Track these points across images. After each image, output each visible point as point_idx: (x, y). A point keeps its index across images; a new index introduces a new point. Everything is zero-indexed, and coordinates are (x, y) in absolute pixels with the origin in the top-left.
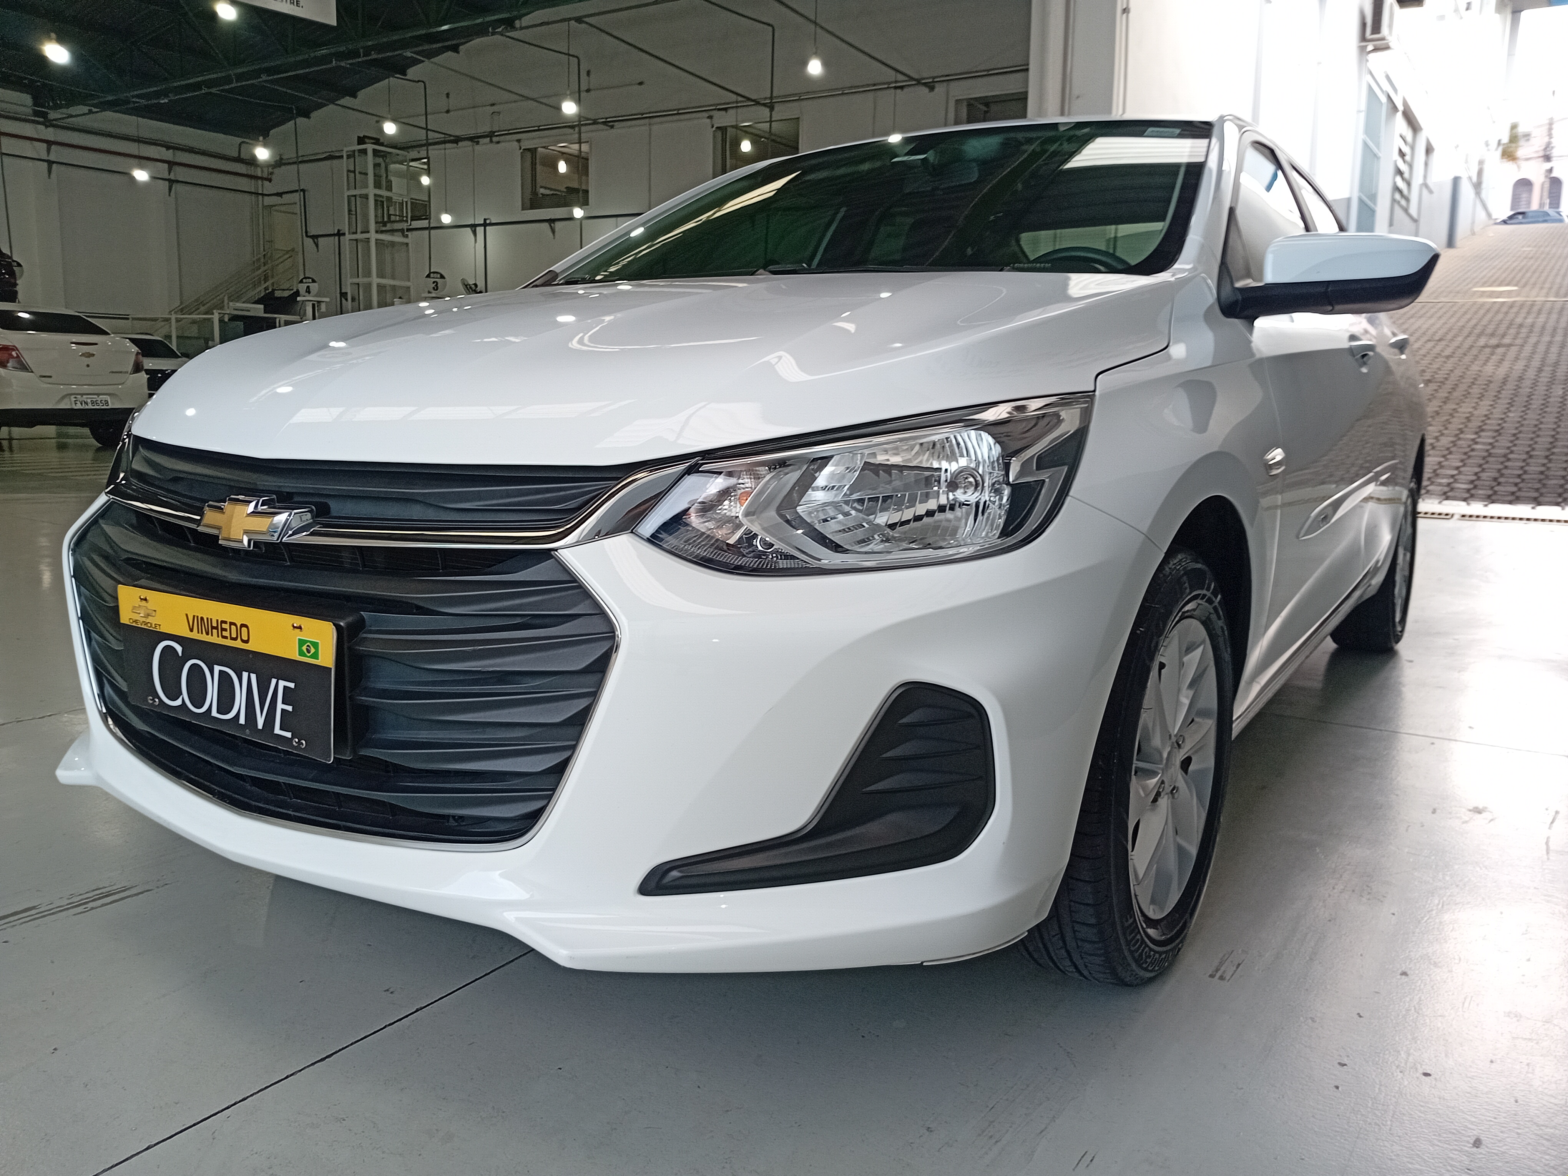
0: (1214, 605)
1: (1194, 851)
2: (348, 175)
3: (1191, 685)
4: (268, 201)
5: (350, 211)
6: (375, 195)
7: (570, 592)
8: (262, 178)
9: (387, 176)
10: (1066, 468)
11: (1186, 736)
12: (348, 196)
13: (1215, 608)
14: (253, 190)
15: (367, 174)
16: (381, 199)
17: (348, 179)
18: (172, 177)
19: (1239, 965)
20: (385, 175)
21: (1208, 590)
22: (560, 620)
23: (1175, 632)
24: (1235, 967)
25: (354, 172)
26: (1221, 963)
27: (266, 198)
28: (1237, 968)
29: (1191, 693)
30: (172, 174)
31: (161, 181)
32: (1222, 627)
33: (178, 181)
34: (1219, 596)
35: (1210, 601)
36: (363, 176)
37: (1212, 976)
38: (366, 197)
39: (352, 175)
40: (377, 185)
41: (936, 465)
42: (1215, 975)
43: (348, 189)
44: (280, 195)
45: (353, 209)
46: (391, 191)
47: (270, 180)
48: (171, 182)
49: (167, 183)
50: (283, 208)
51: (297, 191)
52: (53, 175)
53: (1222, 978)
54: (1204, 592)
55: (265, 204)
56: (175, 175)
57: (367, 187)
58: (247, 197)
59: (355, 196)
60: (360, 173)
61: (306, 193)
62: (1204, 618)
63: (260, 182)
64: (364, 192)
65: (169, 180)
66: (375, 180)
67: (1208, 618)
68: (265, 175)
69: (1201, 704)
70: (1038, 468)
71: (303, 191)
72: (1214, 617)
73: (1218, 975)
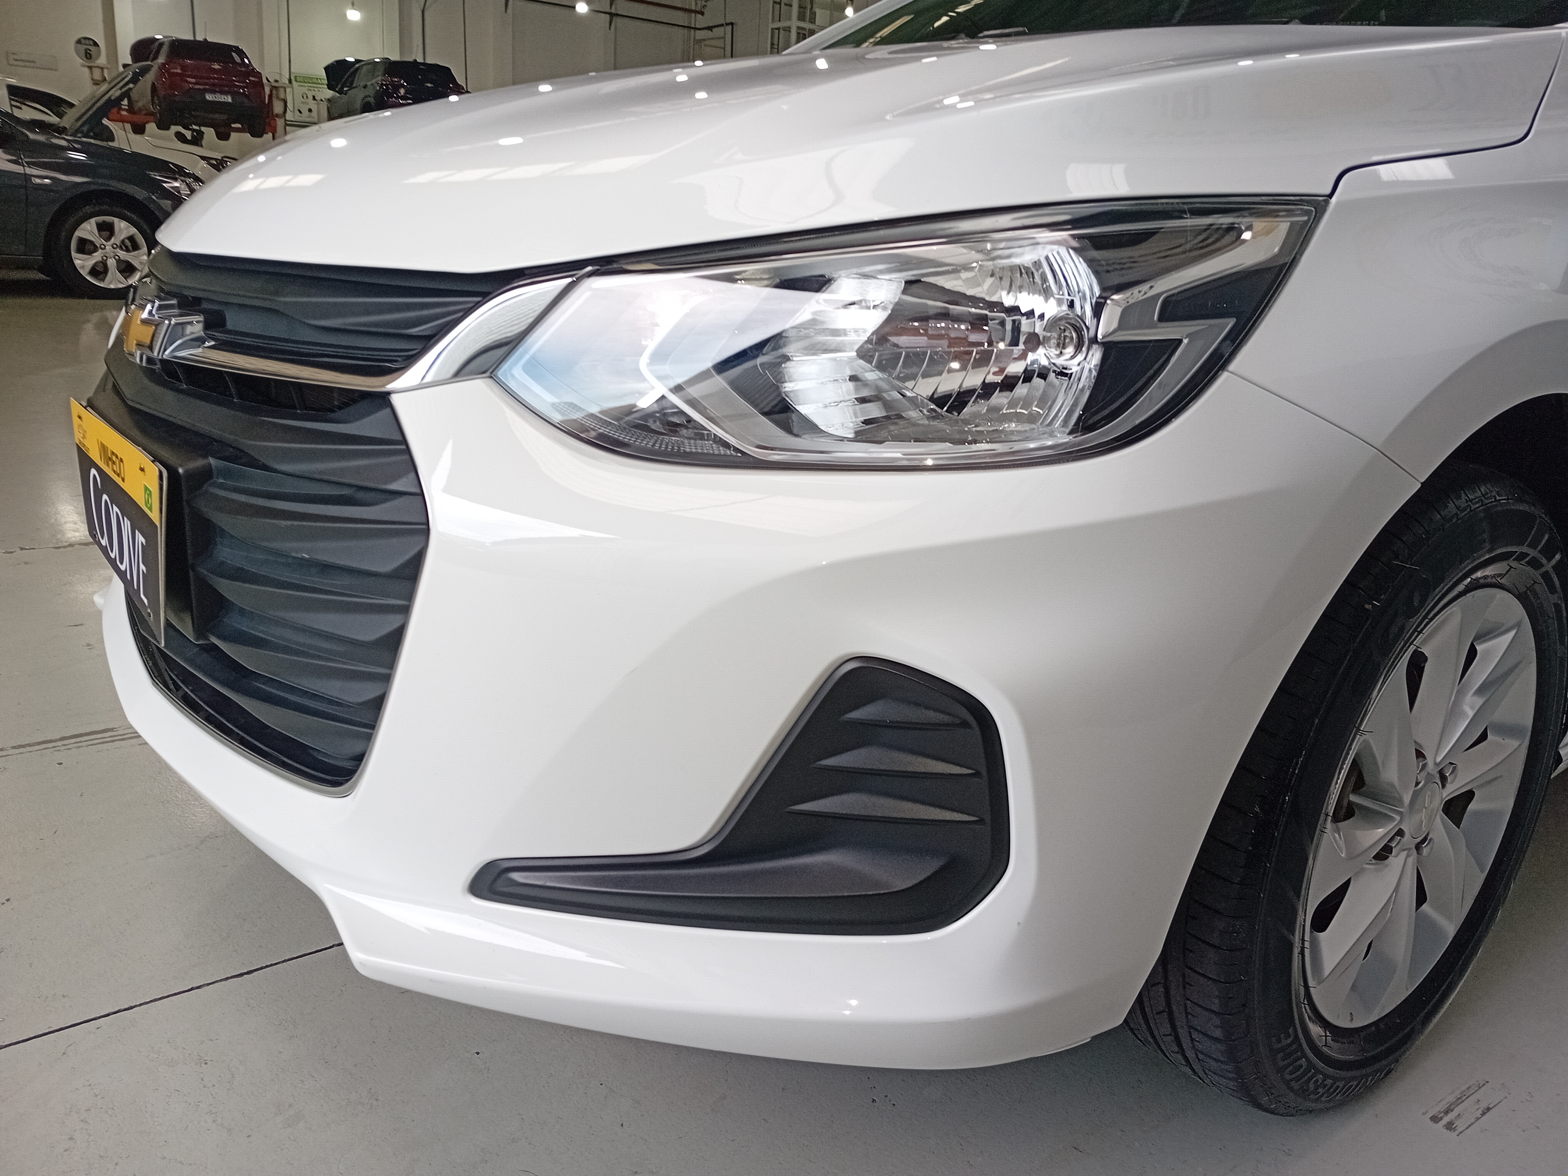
0: (1543, 569)
1: (1451, 930)
2: (773, 7)
3: (1480, 691)
4: (700, 35)
5: (772, 44)
6: (799, 28)
7: (393, 459)
8: (696, 12)
9: (812, 8)
10: (1231, 322)
11: (1459, 767)
12: (772, 29)
13: (1546, 576)
14: (686, 24)
15: (791, 6)
16: (804, 32)
17: (773, 10)
18: (613, 11)
19: (1489, 1109)
20: (809, 6)
21: (1533, 545)
22: (383, 496)
23: (1455, 608)
24: (1480, 1112)
25: (780, 4)
26: (1459, 1101)
27: (697, 32)
28: (1483, 1114)
29: (1479, 701)
30: (613, 7)
31: (603, 15)
32: (1556, 605)
33: (617, 15)
34: (1558, 557)
35: (1535, 564)
36: (788, 8)
37: (1435, 1119)
38: (788, 29)
39: (777, 6)
40: (801, 17)
41: (1008, 300)
42: (1441, 1119)
43: (773, 21)
44: (710, 28)
45: (776, 42)
46: (815, 23)
47: (702, 14)
48: (612, 15)
49: (608, 16)
50: (713, 43)
51: (722, 25)
52: (510, 10)
53: (1450, 1126)
54: (1524, 549)
55: (697, 38)
56: (616, 8)
57: (790, 19)
58: (681, 30)
59: (778, 29)
60: (786, 4)
61: (734, 27)
62: (1523, 589)
63: (693, 15)
64: (786, 24)
65: (610, 14)
66: (799, 12)
67: (1531, 589)
68: (698, 9)
69: (1500, 714)
70: (1161, 319)
71: (732, 24)
72: (1542, 588)
73: (1446, 1120)
